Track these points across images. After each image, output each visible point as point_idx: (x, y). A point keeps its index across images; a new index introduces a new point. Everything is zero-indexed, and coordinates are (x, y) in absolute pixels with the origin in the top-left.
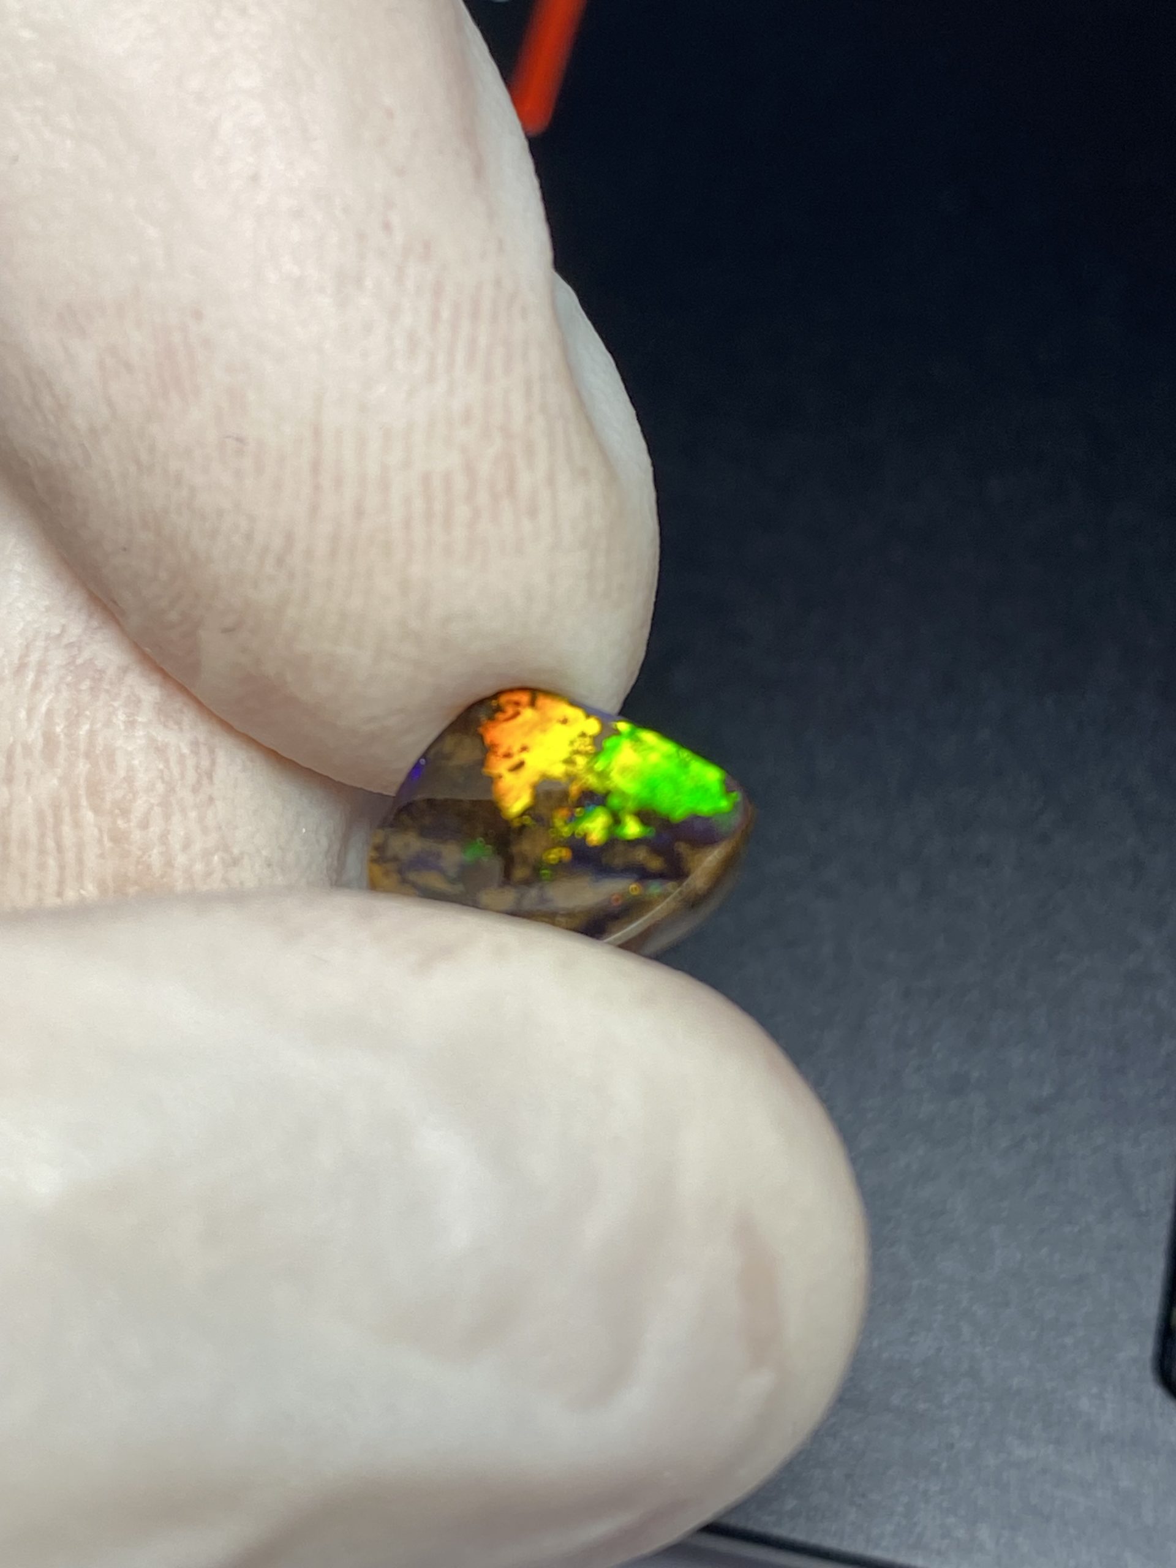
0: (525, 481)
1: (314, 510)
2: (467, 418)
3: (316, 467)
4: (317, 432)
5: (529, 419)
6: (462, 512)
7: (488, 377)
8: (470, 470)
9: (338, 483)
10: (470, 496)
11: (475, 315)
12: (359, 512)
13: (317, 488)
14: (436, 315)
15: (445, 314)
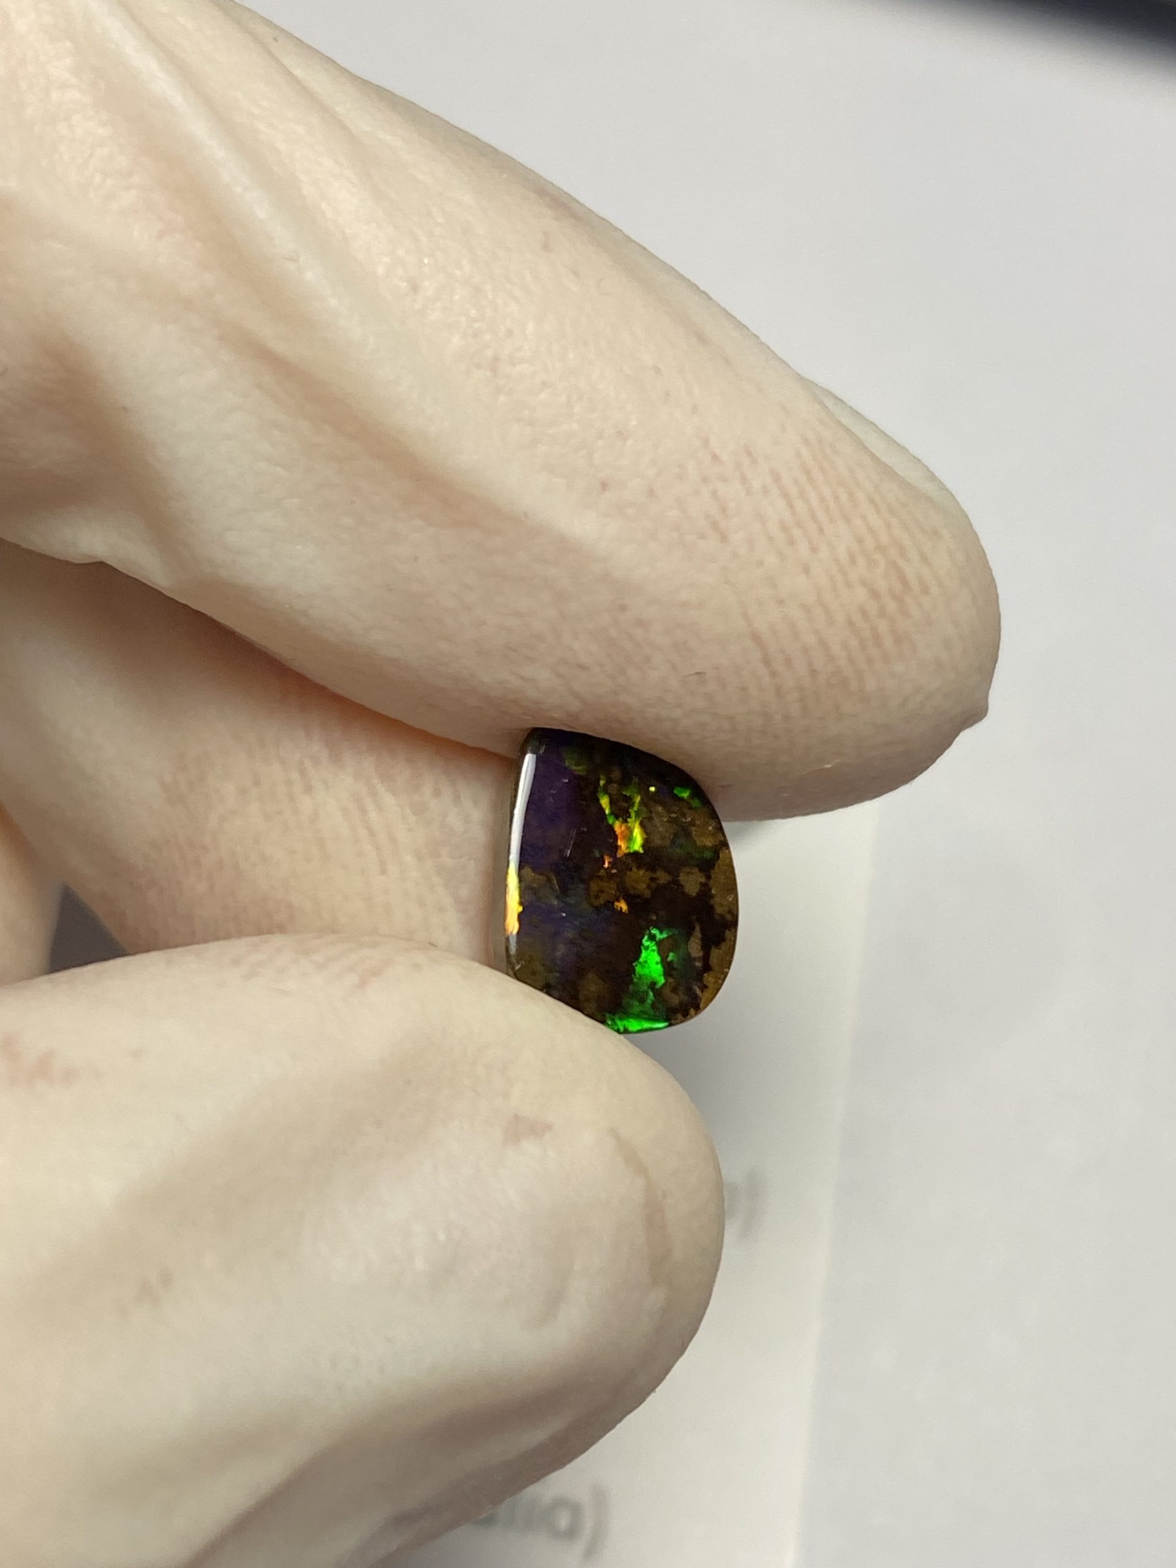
0: (910, 573)
1: (778, 690)
2: (853, 560)
3: (767, 662)
4: (756, 637)
5: (888, 526)
6: (883, 627)
7: (848, 520)
8: (875, 594)
9: (788, 662)
10: (882, 612)
11: (811, 480)
12: (814, 673)
13: (774, 674)
14: (786, 496)
15: (793, 491)
